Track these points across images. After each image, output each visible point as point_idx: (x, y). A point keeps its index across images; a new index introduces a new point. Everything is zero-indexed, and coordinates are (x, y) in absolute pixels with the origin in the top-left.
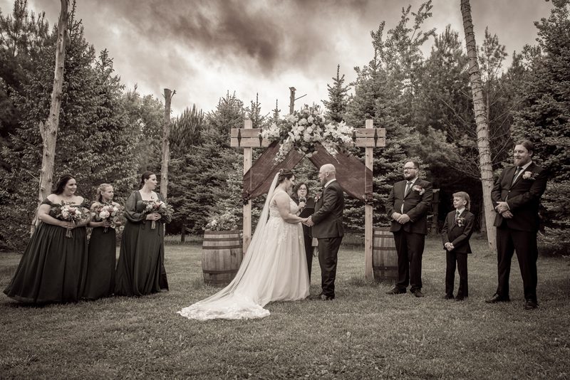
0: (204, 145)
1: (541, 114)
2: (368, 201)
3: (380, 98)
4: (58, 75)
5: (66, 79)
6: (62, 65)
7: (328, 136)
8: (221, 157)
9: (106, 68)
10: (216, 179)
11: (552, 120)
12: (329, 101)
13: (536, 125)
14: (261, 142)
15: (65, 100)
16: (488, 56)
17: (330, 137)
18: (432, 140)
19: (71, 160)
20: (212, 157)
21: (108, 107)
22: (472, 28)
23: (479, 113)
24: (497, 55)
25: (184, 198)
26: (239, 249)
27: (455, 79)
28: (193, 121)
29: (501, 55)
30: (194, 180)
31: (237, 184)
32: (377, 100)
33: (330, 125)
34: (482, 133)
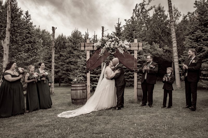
0: (67, 49)
1: (196, 37)
2: (135, 71)
3: (135, 31)
4: (8, 21)
5: (12, 23)
6: (10, 16)
7: (120, 46)
8: (74, 54)
9: (28, 18)
10: (72, 62)
11: (200, 40)
12: (115, 32)
13: (194, 42)
14: (93, 48)
15: (12, 31)
16: (174, 15)
17: (121, 46)
18: (153, 47)
19: (15, 56)
20: (70, 53)
21: (29, 34)
22: (171, 4)
23: (173, 37)
24: (177, 15)
25: (60, 69)
26: (85, 90)
27: (162, 24)
28: (62, 40)
29: (179, 15)
30: (63, 62)
31: (82, 64)
32: (134, 32)
33: (121, 41)
34: (175, 45)
